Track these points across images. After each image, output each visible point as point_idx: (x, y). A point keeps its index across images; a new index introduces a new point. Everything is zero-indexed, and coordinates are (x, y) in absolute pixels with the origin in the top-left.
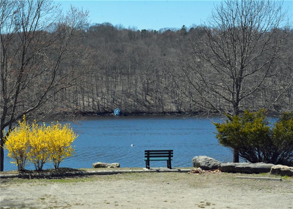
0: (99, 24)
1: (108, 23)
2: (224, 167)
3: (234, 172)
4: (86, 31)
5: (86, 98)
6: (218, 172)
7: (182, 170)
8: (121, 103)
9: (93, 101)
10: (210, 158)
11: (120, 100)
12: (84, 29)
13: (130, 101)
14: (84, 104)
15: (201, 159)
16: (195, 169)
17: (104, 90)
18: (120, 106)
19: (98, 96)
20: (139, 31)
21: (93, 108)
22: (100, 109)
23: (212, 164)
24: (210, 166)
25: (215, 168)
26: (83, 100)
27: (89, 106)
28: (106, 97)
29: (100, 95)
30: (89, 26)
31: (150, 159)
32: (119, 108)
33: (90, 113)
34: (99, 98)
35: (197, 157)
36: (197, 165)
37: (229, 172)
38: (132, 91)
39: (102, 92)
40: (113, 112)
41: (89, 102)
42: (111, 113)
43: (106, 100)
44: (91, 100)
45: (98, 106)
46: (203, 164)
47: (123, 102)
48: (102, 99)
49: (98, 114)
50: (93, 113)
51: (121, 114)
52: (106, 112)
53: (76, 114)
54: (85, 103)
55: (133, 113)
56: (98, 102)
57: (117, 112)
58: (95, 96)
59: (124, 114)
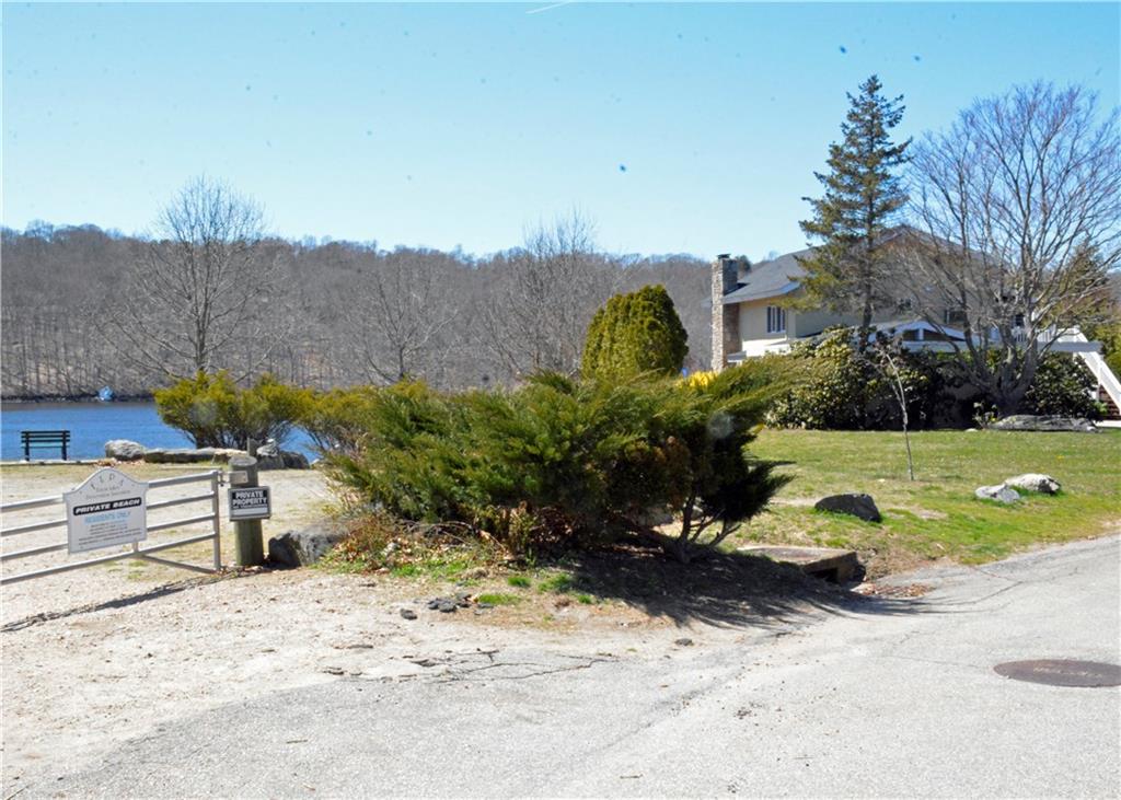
0: (73, 227)
1: (91, 226)
2: (148, 455)
3: (163, 462)
4: (48, 240)
5: (42, 369)
6: (142, 462)
7: (83, 461)
8: (113, 377)
9: (59, 373)
10: (132, 443)
11: (111, 373)
12: (42, 235)
13: (132, 372)
14: (38, 378)
15: (117, 445)
16: (107, 460)
17: (81, 352)
18: (111, 383)
19: (68, 364)
20: (155, 241)
21: (57, 387)
22: (72, 389)
23: (134, 451)
24: (130, 456)
25: (137, 457)
26: (37, 371)
27: (49, 382)
28: (83, 365)
29: (73, 361)
30: (54, 230)
31: (31, 445)
32: (110, 387)
33: (51, 396)
34: (70, 368)
35: (111, 442)
36: (110, 454)
37: (155, 462)
38: (137, 353)
39: (76, 357)
40: (97, 394)
41: (49, 376)
42: (93, 396)
43: (83, 372)
44: (53, 371)
45: (67, 381)
46: (119, 453)
47: (118, 376)
48: (76, 368)
49: (67, 398)
50: (58, 396)
51: (113, 398)
52: (84, 395)
53: (24, 398)
54: (41, 377)
55: (138, 396)
56: (68, 375)
57: (105, 394)
58: (63, 363)
59: (118, 399)
